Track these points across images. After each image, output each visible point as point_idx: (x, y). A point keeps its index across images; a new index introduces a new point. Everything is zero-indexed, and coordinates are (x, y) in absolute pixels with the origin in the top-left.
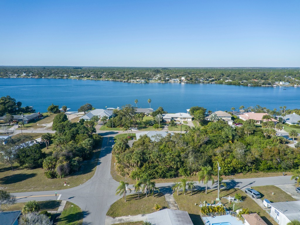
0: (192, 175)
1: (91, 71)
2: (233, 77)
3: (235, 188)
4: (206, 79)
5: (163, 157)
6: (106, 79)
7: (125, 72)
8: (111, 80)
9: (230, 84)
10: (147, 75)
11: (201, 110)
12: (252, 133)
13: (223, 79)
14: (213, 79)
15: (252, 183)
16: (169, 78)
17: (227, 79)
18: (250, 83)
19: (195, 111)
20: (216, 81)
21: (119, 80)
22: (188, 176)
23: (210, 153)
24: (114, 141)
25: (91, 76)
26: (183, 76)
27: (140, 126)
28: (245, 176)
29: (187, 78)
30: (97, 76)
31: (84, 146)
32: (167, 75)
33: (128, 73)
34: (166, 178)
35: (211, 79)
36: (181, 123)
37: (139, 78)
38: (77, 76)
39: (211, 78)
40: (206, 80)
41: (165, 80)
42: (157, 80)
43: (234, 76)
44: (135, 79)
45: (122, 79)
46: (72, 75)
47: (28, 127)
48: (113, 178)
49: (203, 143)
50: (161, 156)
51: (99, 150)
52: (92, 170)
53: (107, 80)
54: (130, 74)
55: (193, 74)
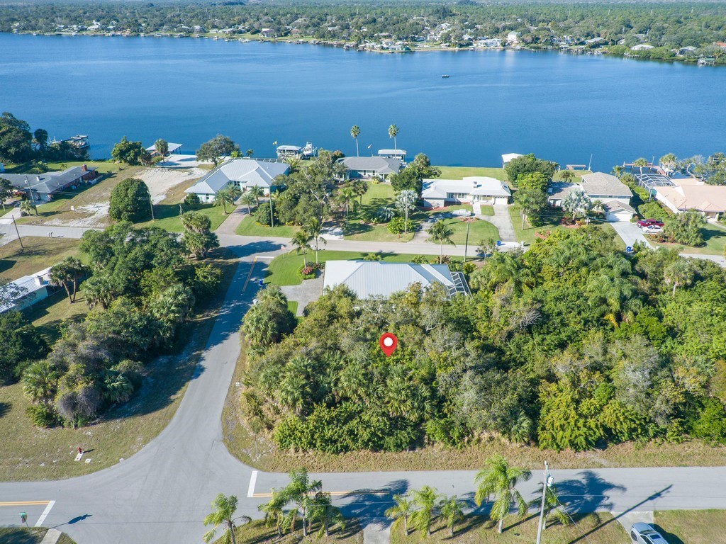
0: (469, 442)
1: (266, 14)
2: (657, 33)
3: (600, 510)
4: (578, 39)
5: (378, 383)
6: (301, 40)
7: (355, 14)
8: (312, 41)
9: (645, 57)
10: (412, 25)
11: (537, 174)
12: (686, 284)
13: (627, 40)
14: (597, 39)
15: (658, 495)
16: (472, 37)
17: (638, 41)
18: (706, 55)
19: (520, 176)
20: (604, 48)
21: (334, 42)
22: (454, 443)
23: (537, 366)
24: (265, 280)
25: (264, 30)
26: (512, 29)
27: (352, 222)
28: (641, 452)
29: (524, 37)
30: (278, 30)
31: (158, 315)
32: (467, 27)
33: (362, 20)
34: (382, 451)
35: (591, 41)
36: (472, 214)
37: (390, 37)
38: (228, 30)
39: (593, 37)
40: (576, 44)
41: (461, 42)
42: (439, 42)
43: (662, 31)
44: (378, 40)
45: (344, 38)
46: (214, 27)
47: (46, 214)
48: (224, 440)
49: (519, 326)
50: (371, 380)
51: (213, 314)
52: (172, 397)
53: (303, 42)
54: (365, 23)
55: (543, 21)
